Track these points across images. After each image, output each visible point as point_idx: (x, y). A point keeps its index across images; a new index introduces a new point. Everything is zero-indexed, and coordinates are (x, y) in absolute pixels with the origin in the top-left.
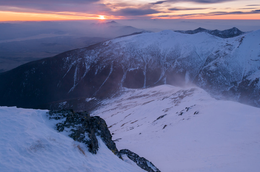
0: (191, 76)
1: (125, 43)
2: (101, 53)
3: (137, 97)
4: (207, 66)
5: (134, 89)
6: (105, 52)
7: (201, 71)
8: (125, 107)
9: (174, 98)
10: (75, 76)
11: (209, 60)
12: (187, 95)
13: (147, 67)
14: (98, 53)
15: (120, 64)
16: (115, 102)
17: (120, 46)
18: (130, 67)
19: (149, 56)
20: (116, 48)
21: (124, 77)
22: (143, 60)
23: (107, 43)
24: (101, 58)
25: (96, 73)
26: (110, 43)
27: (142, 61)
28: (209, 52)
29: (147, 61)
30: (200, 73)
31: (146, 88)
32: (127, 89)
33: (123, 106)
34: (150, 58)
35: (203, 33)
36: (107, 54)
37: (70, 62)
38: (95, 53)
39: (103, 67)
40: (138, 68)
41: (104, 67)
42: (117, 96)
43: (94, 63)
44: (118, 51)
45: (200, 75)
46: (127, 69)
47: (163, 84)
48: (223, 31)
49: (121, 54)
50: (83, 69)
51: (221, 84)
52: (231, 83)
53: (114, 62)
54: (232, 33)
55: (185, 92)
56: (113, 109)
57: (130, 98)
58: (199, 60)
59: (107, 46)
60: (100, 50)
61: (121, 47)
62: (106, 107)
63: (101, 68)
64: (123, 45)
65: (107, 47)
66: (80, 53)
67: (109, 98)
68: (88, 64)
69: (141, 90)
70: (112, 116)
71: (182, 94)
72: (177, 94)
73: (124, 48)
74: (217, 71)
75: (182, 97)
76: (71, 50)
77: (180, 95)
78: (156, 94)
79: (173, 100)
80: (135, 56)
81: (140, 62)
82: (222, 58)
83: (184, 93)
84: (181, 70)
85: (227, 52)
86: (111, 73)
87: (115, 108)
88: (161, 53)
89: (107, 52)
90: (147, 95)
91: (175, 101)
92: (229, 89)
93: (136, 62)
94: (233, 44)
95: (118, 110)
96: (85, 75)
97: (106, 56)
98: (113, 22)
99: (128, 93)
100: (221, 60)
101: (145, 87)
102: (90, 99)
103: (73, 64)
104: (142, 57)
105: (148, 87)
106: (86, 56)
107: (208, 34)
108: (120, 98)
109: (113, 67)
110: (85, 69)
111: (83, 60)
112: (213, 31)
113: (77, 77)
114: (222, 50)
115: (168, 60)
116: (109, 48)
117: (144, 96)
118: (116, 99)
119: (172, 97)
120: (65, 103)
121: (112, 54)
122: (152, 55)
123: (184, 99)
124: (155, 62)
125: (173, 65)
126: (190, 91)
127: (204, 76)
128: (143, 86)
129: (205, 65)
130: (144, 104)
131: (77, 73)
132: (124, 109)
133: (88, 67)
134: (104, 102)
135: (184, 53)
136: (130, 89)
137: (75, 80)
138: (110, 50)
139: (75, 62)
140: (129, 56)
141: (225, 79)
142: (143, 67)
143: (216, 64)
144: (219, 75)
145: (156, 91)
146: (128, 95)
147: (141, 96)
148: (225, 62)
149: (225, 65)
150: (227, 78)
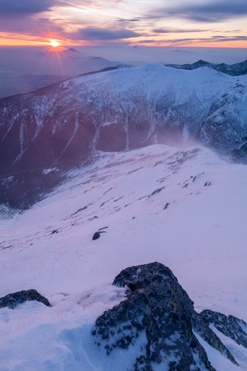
0: (191, 130)
1: (94, 84)
2: (58, 100)
3: (118, 164)
4: (212, 116)
5: (113, 153)
6: (64, 99)
7: (203, 123)
8: (103, 179)
9: (171, 163)
10: (21, 136)
11: (214, 108)
12: (187, 158)
13: (129, 119)
14: (54, 100)
15: (89, 117)
16: (87, 172)
17: (86, 89)
18: (104, 120)
19: (130, 103)
20: (81, 93)
21: (97, 134)
22: (123, 110)
23: (66, 83)
24: (59, 107)
25: (54, 131)
26: (71, 84)
27: (121, 111)
28: (214, 96)
29: (128, 112)
30: (202, 126)
31: (130, 150)
32: (102, 153)
33: (100, 177)
34: (133, 106)
35: (205, 68)
36: (68, 102)
37: (10, 116)
38: (49, 100)
39: (63, 122)
40: (116, 121)
41: (65, 121)
42: (88, 164)
43: (48, 116)
44: (85, 97)
45: (203, 130)
46: (100, 123)
47: (154, 143)
48: (232, 66)
49: (89, 100)
50: (31, 126)
51: (230, 141)
52: (243, 139)
53: (79, 114)
54: (243, 68)
55: (185, 154)
56: (85, 183)
57: (108, 166)
58: (201, 108)
59: (66, 89)
60: (56, 95)
61: (89, 91)
62: (74, 180)
63: (61, 124)
64: (91, 88)
65: (66, 91)
66: (24, 101)
67: (78, 167)
68: (40, 118)
69: (122, 154)
70: (85, 192)
71: (181, 157)
72: (175, 157)
73: (93, 92)
74: (225, 123)
75: (181, 161)
76: (8, 96)
77: (179, 158)
78: (145, 158)
79: (170, 165)
80: (111, 105)
81: (118, 113)
82: (231, 104)
83: (184, 156)
84: (177, 123)
85: (238, 96)
86: (76, 130)
87: (88, 181)
88: (148, 98)
89: (67, 98)
90: (132, 160)
91: (172, 168)
92: (240, 147)
93: (113, 113)
94: (246, 84)
95: (92, 184)
96: (36, 135)
97: (66, 105)
98: (72, 49)
99: (105, 159)
100: (230, 108)
101: (128, 149)
102: (49, 170)
103: (15, 118)
104: (121, 106)
105: (133, 149)
106: (34, 105)
107: (213, 70)
108: (94, 166)
109: (79, 122)
110: (36, 125)
111: (31, 111)
112: (218, 65)
113: (24, 138)
114: (231, 93)
115: (159, 108)
116: (70, 92)
117: (128, 161)
118: (88, 168)
119: (169, 161)
120: (10, 178)
121: (75, 101)
122: (136, 102)
123: (185, 164)
124: (139, 112)
125: (166, 115)
126: (192, 152)
127: (208, 131)
128: (125, 148)
129: (209, 115)
130: (129, 173)
131: (24, 133)
132: (101, 182)
133: (40, 123)
134: (70, 173)
135: (180, 98)
136: (107, 153)
137: (22, 143)
138: (71, 96)
139: (18, 115)
140: (101, 104)
141: (235, 134)
142: (123, 120)
143: (223, 114)
144: (228, 128)
145: (143, 154)
146: (105, 162)
147: (123, 162)
148: (235, 111)
149: (235, 115)
150: (237, 132)
